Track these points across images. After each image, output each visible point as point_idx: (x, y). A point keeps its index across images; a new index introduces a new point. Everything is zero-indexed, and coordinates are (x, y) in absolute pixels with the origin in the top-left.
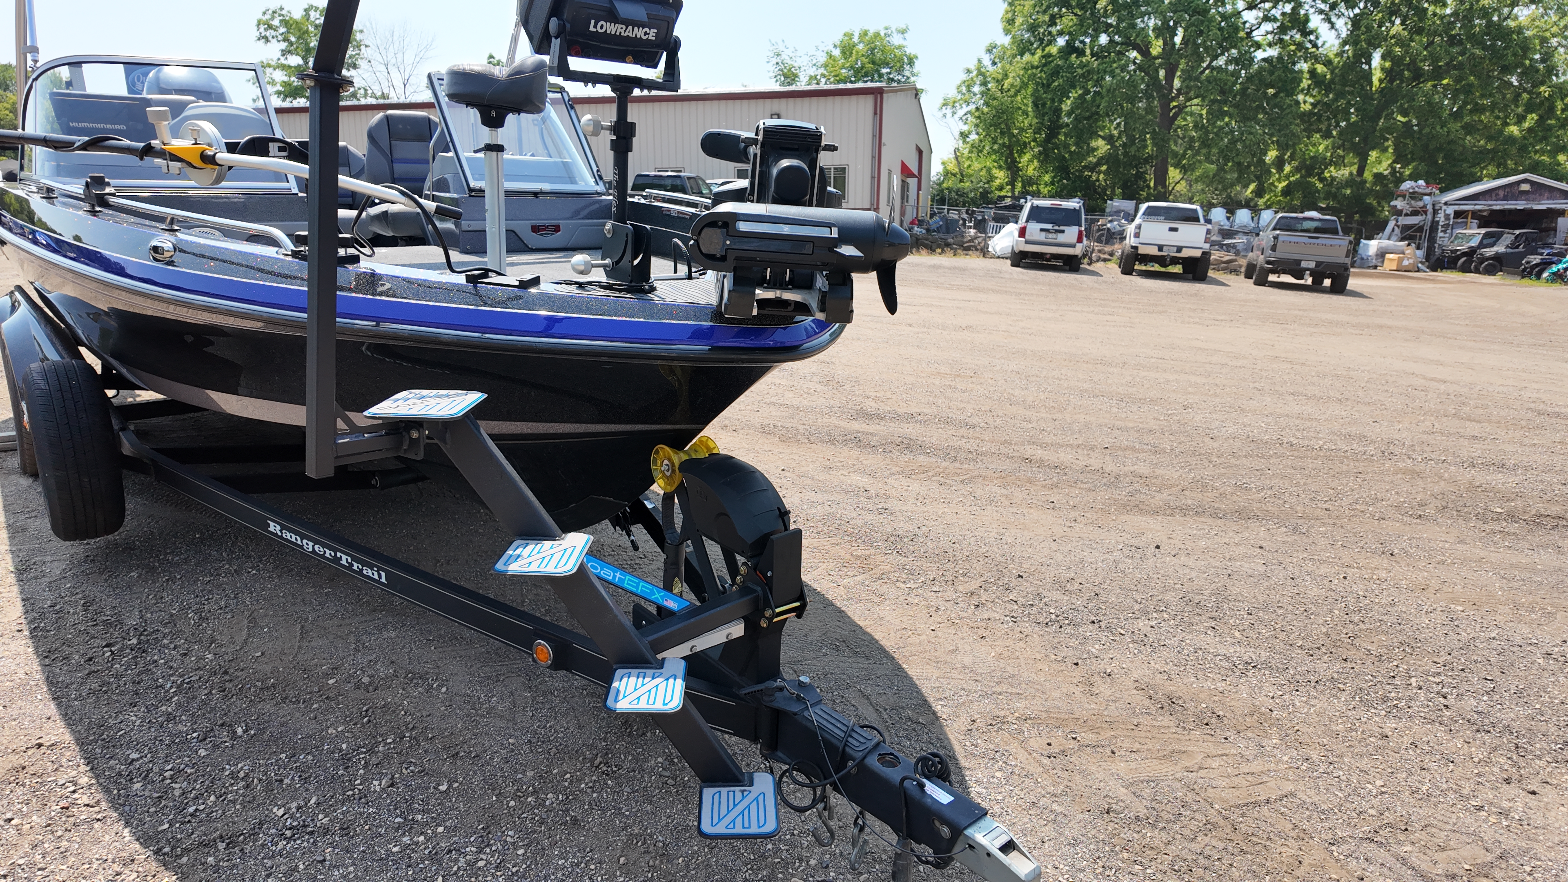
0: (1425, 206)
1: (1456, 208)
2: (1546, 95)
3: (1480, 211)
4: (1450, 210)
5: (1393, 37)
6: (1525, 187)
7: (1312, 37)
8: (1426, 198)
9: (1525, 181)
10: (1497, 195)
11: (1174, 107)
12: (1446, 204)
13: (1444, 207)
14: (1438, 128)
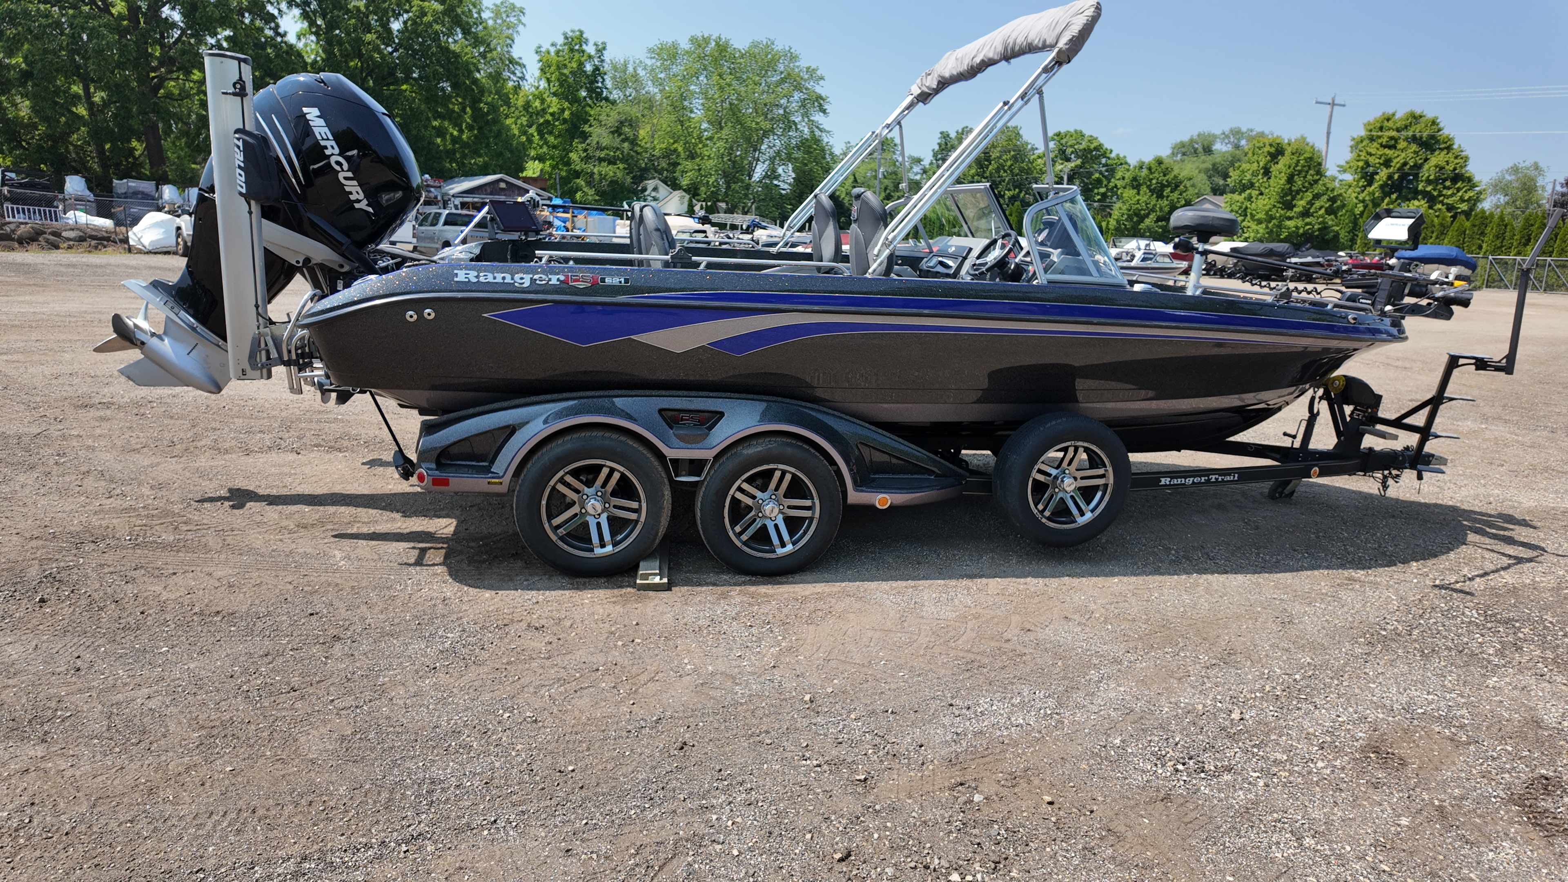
0: (436, 197)
1: (461, 199)
2: (485, 110)
3: (476, 203)
4: (457, 201)
5: (369, 43)
6: (503, 185)
7: (273, 25)
8: (432, 189)
9: (501, 180)
10: (486, 190)
11: (154, 78)
12: (453, 196)
13: (452, 199)
14: (423, 130)
